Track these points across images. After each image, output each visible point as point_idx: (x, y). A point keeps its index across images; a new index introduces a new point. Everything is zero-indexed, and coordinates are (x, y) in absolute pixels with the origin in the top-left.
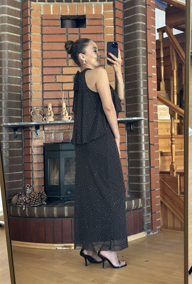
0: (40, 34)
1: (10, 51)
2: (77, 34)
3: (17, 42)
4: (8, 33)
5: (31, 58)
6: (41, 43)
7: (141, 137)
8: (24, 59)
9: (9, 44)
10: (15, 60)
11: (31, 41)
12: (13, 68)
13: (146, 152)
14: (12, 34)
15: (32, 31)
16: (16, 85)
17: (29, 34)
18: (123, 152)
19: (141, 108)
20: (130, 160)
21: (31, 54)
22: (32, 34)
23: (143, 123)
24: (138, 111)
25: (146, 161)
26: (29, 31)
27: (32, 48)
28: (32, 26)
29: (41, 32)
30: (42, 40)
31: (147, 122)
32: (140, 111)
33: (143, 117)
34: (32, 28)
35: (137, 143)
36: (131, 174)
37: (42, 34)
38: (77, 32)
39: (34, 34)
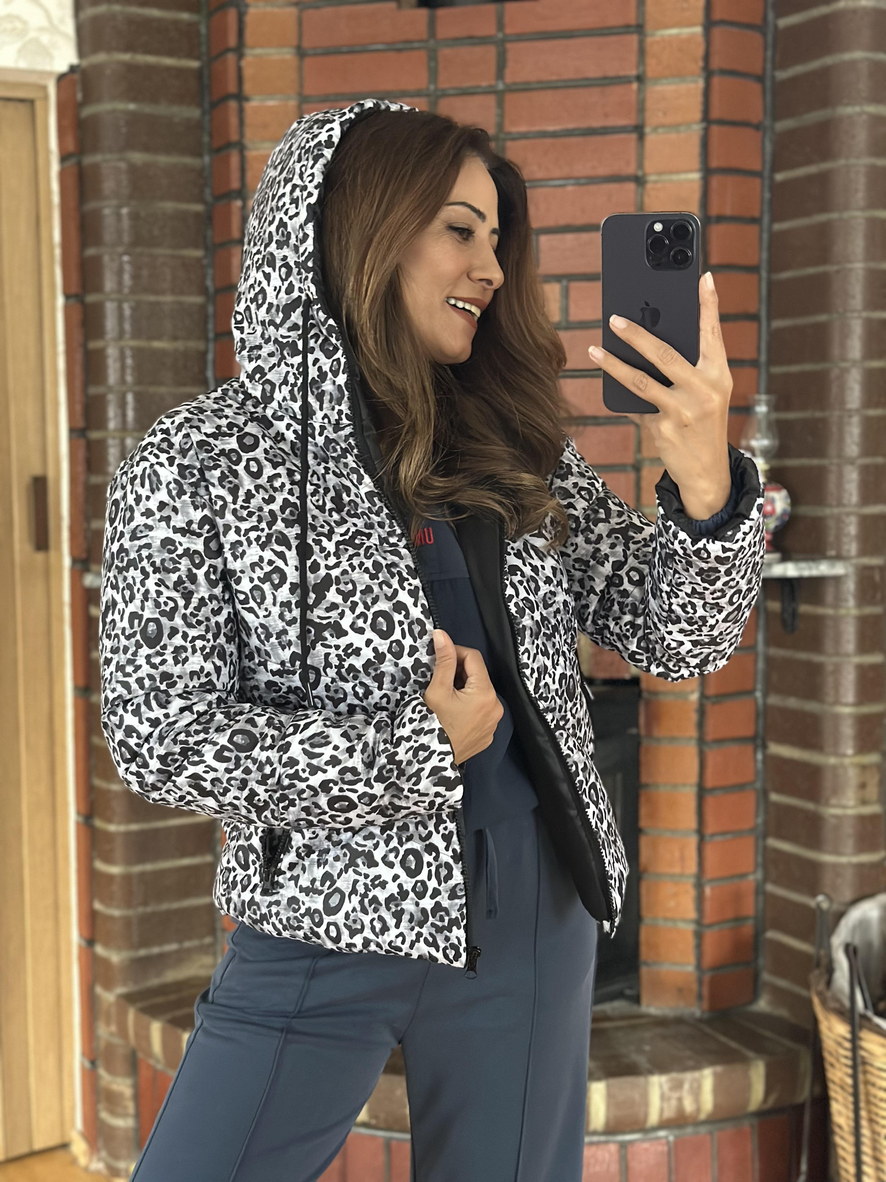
0: (288, 55)
1: (138, 157)
2: (483, 41)
3: (180, 99)
4: (126, 57)
5: (241, 193)
6: (293, 103)
7: (837, 670)
8: (218, 198)
9: (133, 119)
10: (169, 206)
11: (241, 97)
12: (159, 251)
13: (863, 768)
14: (151, 59)
15: (249, 37)
16: (180, 345)
17: (231, 57)
18: (734, 749)
19: (846, 496)
20: (774, 797)
21: (243, 170)
22: (252, 54)
23: (850, 586)
24: (828, 511)
25: (862, 819)
26: (232, 41)
27: (249, 132)
28: (252, 11)
29: (294, 42)
30: (301, 86)
31: (877, 577)
32: (836, 511)
33: (852, 548)
34: (248, 19)
35: (811, 706)
36: (777, 882)
37: (301, 53)
38: (489, 29)
39: (258, 51)
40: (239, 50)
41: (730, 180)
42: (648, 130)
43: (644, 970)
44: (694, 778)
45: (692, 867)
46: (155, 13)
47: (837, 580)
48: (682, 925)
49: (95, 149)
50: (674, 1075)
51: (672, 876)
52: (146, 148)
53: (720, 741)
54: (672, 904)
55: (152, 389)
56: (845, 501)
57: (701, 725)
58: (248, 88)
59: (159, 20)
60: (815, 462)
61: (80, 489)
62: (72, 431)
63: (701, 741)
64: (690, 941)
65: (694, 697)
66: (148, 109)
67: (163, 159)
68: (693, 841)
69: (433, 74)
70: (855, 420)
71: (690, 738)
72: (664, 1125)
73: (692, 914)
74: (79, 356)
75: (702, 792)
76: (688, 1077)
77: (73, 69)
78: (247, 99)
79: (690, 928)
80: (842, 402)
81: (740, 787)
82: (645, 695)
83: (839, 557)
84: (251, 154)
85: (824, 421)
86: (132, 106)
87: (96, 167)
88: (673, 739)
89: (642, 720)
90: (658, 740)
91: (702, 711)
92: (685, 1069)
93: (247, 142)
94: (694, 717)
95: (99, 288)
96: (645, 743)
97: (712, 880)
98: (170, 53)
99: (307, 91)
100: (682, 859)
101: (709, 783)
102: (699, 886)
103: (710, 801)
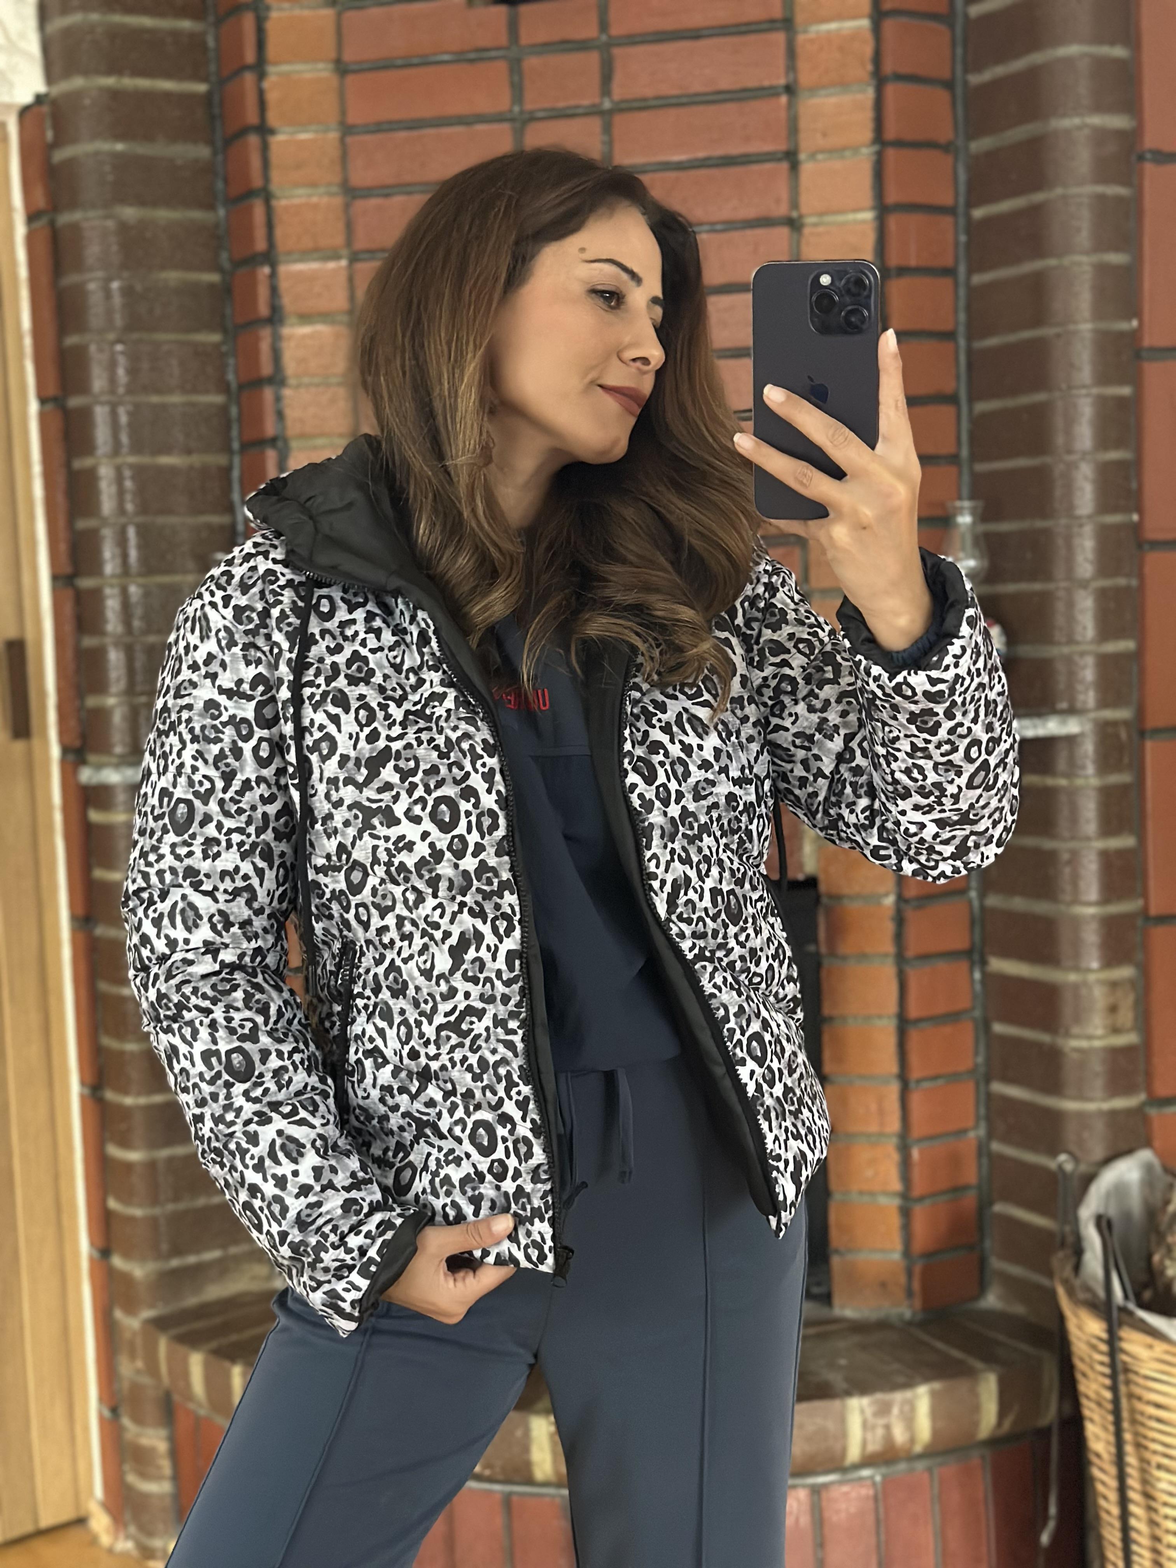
0: (323, 71)
1: (130, 213)
2: (582, 46)
3: (183, 135)
4: (110, 81)
5: (270, 257)
6: (333, 135)
7: (1075, 857)
8: (238, 264)
9: (121, 163)
10: (173, 276)
11: (264, 130)
12: (162, 336)
13: (1114, 985)
14: (144, 83)
15: (271, 50)
16: (194, 460)
17: (249, 78)
18: (942, 965)
19: (1079, 629)
20: (998, 1028)
21: (270, 226)
22: (275, 72)
23: (1089, 747)
24: (1054, 651)
25: (1114, 1053)
26: (250, 56)
27: (275, 175)
28: (274, 15)
29: (333, 55)
30: (343, 112)
31: (1123, 735)
32: (1066, 650)
33: (1089, 698)
34: (270, 26)
35: (1041, 907)
36: (1006, 1139)
37: (342, 69)
38: (590, 31)
39: (285, 68)
40: (260, 67)
41: (915, 220)
42: (802, 156)
43: (836, 1261)
44: (892, 1007)
45: (894, 1124)
46: (147, 22)
47: (1071, 740)
48: (883, 1200)
49: (73, 204)
50: (879, 1396)
51: (868, 1135)
52: (141, 202)
53: (925, 957)
54: (869, 1173)
55: (161, 520)
56: (1078, 638)
57: (899, 937)
58: (272, 118)
59: (152, 31)
60: (1037, 586)
61: (69, 654)
62: (55, 578)
63: (901, 958)
64: (895, 1220)
65: (890, 901)
66: (142, 149)
67: (163, 215)
68: (893, 1089)
69: (518, 91)
70: (1088, 530)
71: (886, 955)
72: (868, 1461)
73: (896, 1185)
74: (61, 479)
75: (904, 1024)
76: (898, 1396)
77: (39, 99)
78: (272, 132)
79: (896, 1202)
80: (1070, 508)
81: (953, 1017)
82: (824, 900)
83: (1072, 711)
84: (280, 204)
85: (1047, 533)
86: (120, 147)
87: (75, 228)
88: (863, 956)
89: (822, 934)
90: (844, 958)
91: (900, 920)
92: (895, 1387)
93: (274, 187)
94: (889, 927)
95: (83, 387)
96: (826, 962)
97: (921, 1140)
98: (168, 75)
99: (351, 119)
100: (881, 1112)
101: (914, 1011)
102: (904, 1149)
103: (914, 1036)
